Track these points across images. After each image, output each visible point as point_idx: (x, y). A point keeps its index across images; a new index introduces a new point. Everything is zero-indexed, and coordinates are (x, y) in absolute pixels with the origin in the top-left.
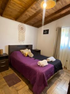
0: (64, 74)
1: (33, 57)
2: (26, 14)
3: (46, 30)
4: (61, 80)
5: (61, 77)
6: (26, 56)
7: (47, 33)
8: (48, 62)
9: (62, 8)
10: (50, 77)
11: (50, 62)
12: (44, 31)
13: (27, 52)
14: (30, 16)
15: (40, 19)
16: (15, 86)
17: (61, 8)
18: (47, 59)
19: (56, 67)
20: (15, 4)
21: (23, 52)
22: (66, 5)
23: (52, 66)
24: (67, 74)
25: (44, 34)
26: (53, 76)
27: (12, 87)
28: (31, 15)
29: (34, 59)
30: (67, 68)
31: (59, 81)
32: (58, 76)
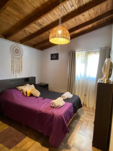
0: (84, 114)
1: (40, 96)
2: (25, 31)
3: (55, 54)
4: (82, 122)
5: (82, 117)
6: (28, 95)
7: (57, 58)
8: (64, 100)
9: (76, 27)
10: (70, 120)
11: (66, 99)
12: (52, 55)
13: (29, 89)
14: (30, 33)
15: (46, 39)
16: (18, 145)
17: (74, 26)
18: (62, 96)
19: (75, 106)
20: (8, 15)
21: (22, 90)
22: (81, 23)
23: (70, 104)
24: (88, 112)
25: (52, 59)
26: (72, 118)
27: (14, 148)
28: (32, 32)
29: (43, 99)
30: (86, 105)
31: (80, 124)
32: (78, 117)
